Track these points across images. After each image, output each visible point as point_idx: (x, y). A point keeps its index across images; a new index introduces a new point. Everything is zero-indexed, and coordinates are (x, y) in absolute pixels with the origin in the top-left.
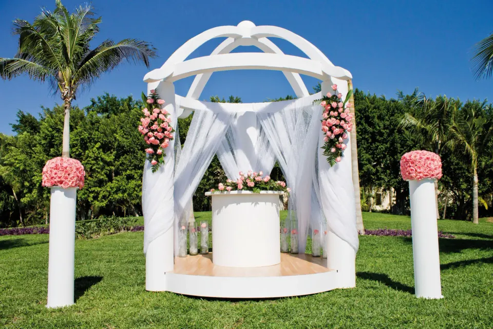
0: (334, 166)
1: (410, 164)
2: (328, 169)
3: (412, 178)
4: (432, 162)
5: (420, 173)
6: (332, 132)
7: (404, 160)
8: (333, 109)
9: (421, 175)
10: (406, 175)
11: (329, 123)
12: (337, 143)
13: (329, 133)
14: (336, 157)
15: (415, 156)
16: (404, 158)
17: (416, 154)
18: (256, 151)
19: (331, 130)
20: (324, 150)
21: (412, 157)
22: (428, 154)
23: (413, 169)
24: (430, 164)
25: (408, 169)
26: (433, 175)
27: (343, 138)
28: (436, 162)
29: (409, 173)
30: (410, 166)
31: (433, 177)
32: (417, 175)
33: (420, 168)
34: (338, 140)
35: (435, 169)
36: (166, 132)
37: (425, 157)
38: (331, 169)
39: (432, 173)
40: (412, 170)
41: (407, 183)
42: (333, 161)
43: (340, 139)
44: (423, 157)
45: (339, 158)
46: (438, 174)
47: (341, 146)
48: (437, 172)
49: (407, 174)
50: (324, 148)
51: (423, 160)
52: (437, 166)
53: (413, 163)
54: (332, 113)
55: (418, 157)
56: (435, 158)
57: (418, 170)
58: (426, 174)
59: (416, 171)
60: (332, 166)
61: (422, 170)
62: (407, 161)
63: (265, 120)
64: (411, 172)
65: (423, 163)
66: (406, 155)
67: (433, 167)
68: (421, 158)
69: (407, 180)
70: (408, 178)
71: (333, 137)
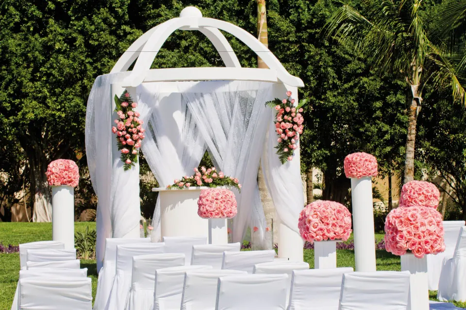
0: (285, 163)
1: (352, 165)
2: (280, 166)
3: (353, 176)
4: (369, 163)
5: (360, 172)
6: (286, 135)
7: (347, 161)
8: (286, 113)
9: (361, 174)
10: (349, 174)
11: (283, 126)
12: (290, 143)
13: (283, 135)
14: (288, 156)
15: (356, 159)
16: (348, 159)
17: (357, 156)
18: (182, 138)
19: (284, 132)
20: (278, 150)
21: (354, 159)
22: (366, 156)
23: (354, 168)
24: (368, 165)
25: (351, 168)
26: (370, 174)
27: (295, 139)
28: (373, 163)
29: (352, 172)
30: (352, 167)
31: (370, 176)
32: (357, 174)
33: (360, 168)
34: (291, 142)
35: (372, 169)
36: (140, 134)
37: (364, 159)
38: (283, 167)
39: (370, 173)
40: (353, 170)
41: (350, 179)
42: (285, 159)
43: (293, 140)
44: (362, 159)
45: (290, 157)
46: (374, 173)
47: (293, 146)
48: (373, 171)
49: (350, 172)
50: (277, 147)
51: (363, 161)
52: (374, 167)
53: (354, 164)
54: (286, 117)
55: (358, 159)
56: (372, 160)
57: (359, 170)
58: (364, 173)
59: (357, 170)
60: (283, 164)
61: (361, 170)
62: (349, 162)
63: (192, 102)
64: (352, 171)
65: (362, 164)
66: (349, 156)
67: (370, 167)
68: (361, 160)
69: (349, 178)
70: (350, 176)
71: (286, 138)
